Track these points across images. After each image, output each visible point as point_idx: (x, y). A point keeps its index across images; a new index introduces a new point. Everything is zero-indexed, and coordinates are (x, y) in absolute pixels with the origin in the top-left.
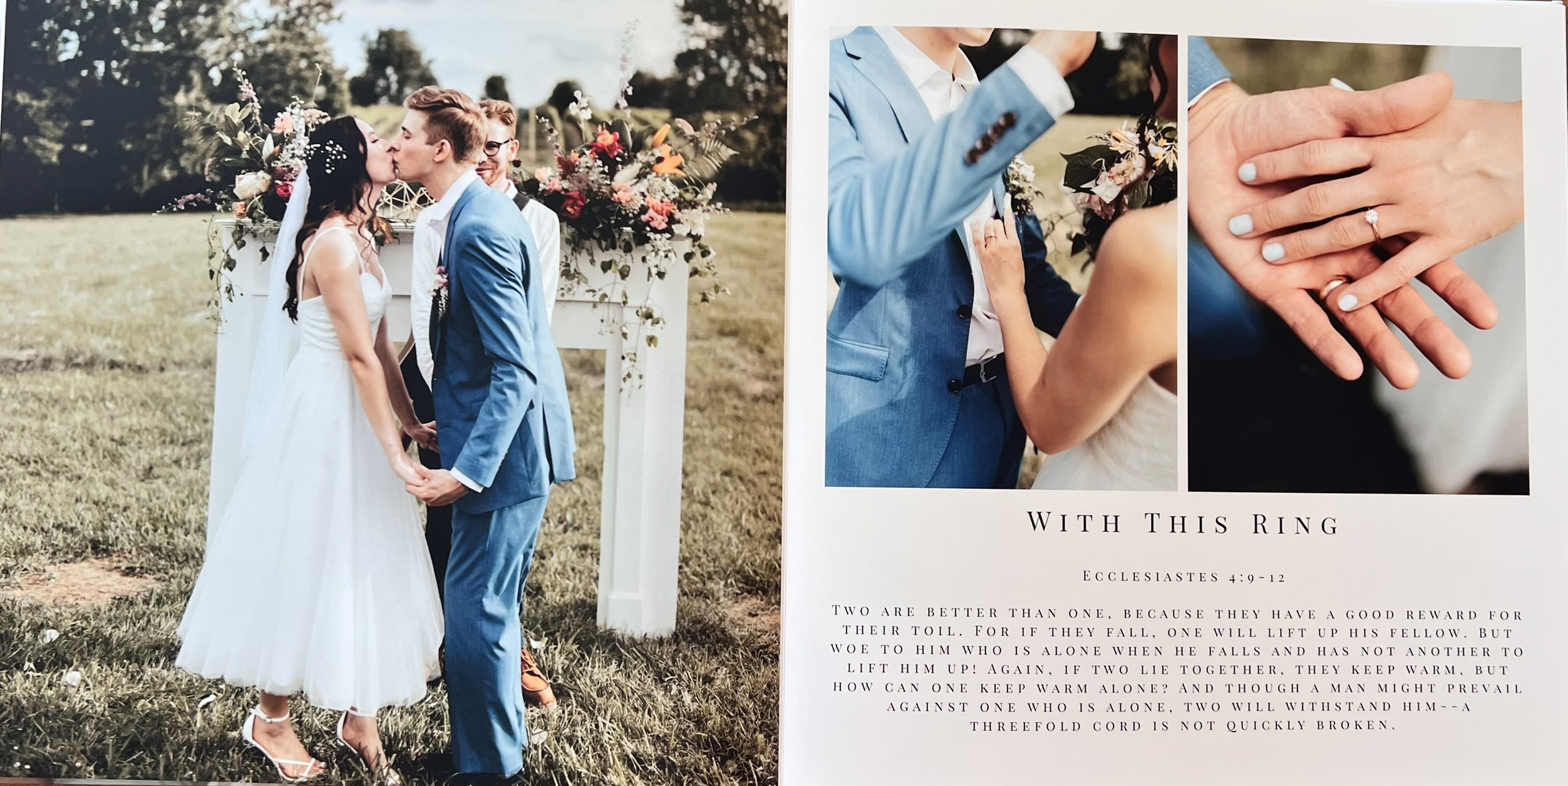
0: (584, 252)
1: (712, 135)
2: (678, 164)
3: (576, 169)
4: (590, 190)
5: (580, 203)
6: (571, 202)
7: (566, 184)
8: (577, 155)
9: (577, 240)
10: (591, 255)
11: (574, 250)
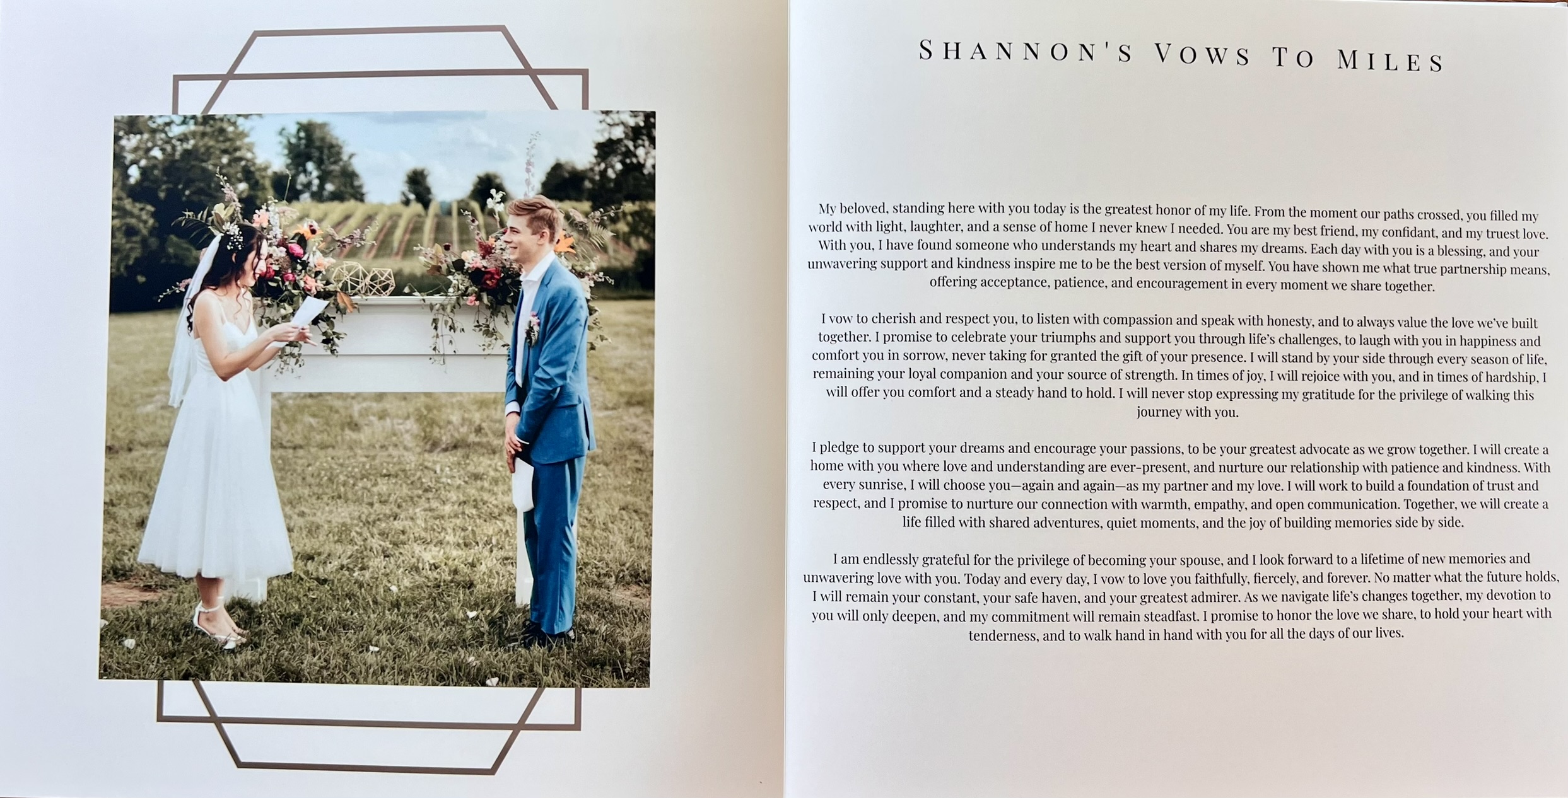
0: (500, 314)
1: (597, 221)
2: (570, 244)
3: (493, 251)
4: (504, 267)
5: (496, 277)
6: (489, 276)
7: (484, 263)
8: (494, 239)
9: (495, 305)
10: (506, 317)
11: (492, 314)
